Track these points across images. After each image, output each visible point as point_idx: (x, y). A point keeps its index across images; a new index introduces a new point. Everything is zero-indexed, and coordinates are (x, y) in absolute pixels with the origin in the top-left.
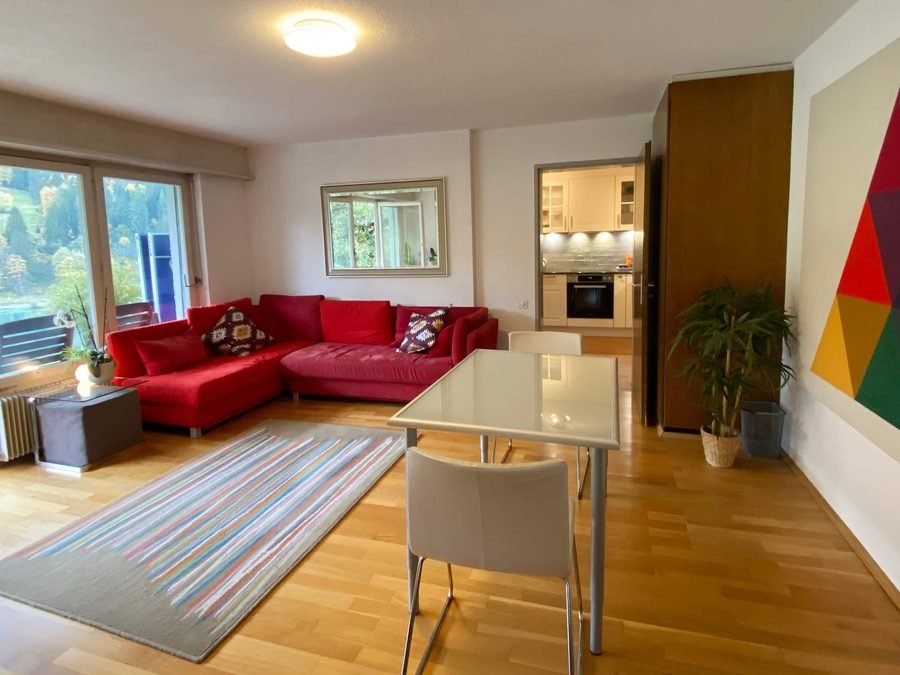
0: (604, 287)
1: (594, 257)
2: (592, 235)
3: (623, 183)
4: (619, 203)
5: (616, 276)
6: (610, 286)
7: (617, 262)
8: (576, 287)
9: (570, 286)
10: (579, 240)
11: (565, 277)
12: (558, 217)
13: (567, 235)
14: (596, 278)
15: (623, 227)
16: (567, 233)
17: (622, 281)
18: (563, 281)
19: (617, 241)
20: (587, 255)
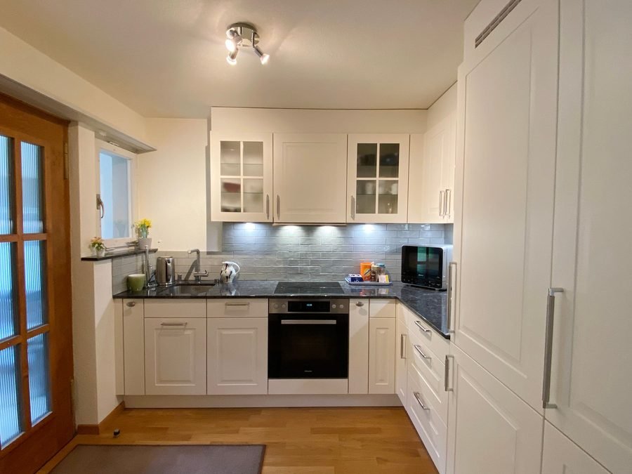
0: (334, 322)
1: (313, 262)
2: (309, 228)
3: (359, 145)
4: (353, 178)
5: (352, 303)
6: (344, 320)
7: (347, 272)
8: (284, 322)
9: (274, 320)
10: (291, 234)
11: (265, 303)
12: (258, 196)
13: (273, 227)
14: (320, 306)
15: (360, 217)
16: (270, 224)
17: (363, 313)
18: (261, 310)
19: (346, 238)
20: (303, 258)
